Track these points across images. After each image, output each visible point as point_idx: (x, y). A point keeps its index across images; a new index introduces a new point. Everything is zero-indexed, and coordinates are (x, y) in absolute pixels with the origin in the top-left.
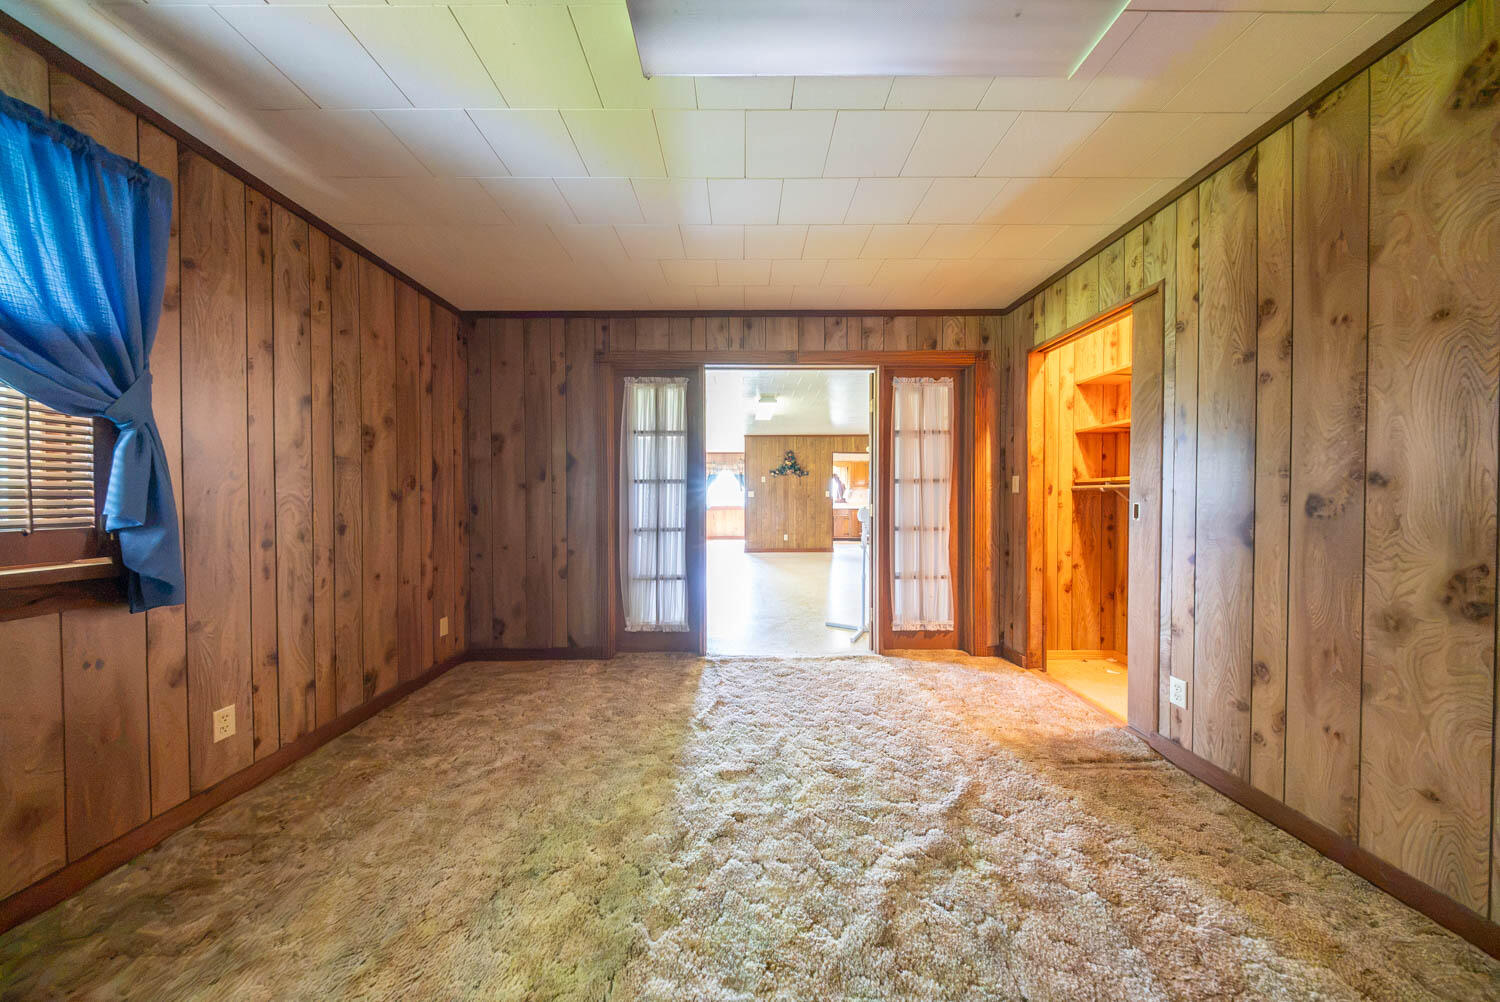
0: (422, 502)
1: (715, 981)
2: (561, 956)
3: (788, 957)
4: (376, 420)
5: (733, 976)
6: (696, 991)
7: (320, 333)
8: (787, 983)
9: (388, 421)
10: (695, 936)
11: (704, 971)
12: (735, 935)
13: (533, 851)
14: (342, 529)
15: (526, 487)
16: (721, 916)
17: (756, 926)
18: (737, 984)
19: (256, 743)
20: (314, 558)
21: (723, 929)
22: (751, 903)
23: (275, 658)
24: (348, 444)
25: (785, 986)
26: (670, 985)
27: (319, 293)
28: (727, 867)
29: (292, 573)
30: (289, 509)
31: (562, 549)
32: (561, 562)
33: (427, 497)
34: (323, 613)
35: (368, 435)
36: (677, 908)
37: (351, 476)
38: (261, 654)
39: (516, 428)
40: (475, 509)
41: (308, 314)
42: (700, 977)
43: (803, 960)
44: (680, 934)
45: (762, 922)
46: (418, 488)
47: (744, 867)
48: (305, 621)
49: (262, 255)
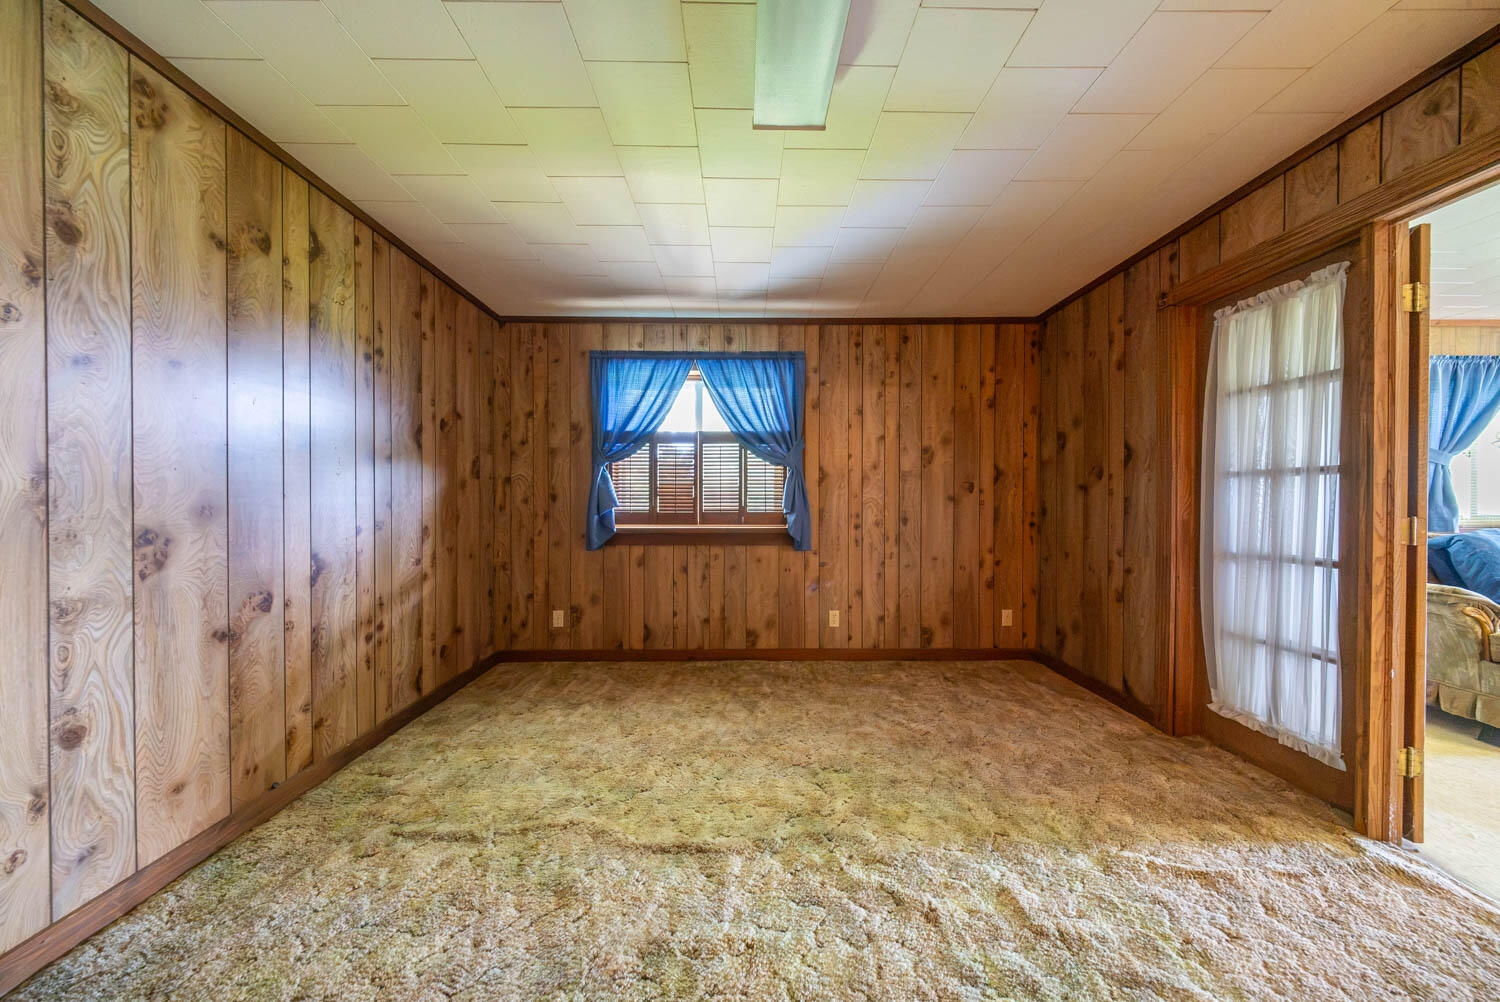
0: (981, 503)
1: (739, 903)
2: (758, 808)
3: (759, 968)
4: (935, 443)
5: (743, 917)
6: (733, 889)
7: (892, 392)
8: (736, 965)
9: (945, 441)
10: (775, 884)
11: (748, 895)
12: (779, 917)
13: (836, 771)
14: (905, 521)
15: (1084, 488)
16: (798, 904)
17: (790, 937)
18: (737, 920)
19: (850, 638)
20: (886, 538)
21: (784, 906)
22: (815, 932)
23: (860, 593)
24: (910, 461)
25: (733, 963)
26: (737, 871)
27: (892, 366)
28: (853, 906)
29: (871, 545)
30: (870, 506)
31: (1118, 565)
32: (1117, 581)
33: (988, 497)
34: (891, 571)
35: (927, 455)
36: (799, 868)
37: (912, 485)
38: (853, 589)
39: (1076, 423)
40: (1044, 512)
41: (883, 383)
42: (742, 891)
43: (757, 985)
44: (777, 873)
45: (794, 942)
46: (976, 490)
47: (858, 924)
48: (879, 575)
49: (857, 359)
